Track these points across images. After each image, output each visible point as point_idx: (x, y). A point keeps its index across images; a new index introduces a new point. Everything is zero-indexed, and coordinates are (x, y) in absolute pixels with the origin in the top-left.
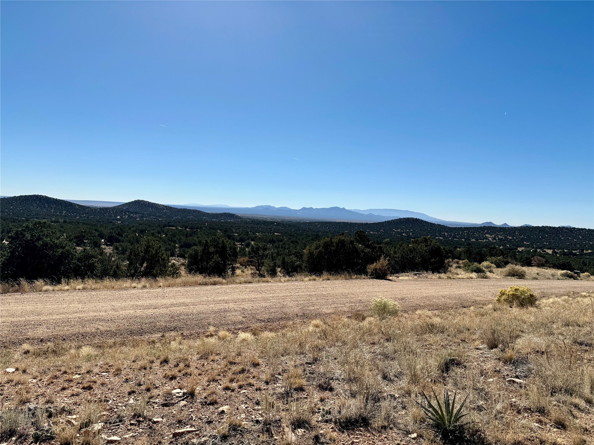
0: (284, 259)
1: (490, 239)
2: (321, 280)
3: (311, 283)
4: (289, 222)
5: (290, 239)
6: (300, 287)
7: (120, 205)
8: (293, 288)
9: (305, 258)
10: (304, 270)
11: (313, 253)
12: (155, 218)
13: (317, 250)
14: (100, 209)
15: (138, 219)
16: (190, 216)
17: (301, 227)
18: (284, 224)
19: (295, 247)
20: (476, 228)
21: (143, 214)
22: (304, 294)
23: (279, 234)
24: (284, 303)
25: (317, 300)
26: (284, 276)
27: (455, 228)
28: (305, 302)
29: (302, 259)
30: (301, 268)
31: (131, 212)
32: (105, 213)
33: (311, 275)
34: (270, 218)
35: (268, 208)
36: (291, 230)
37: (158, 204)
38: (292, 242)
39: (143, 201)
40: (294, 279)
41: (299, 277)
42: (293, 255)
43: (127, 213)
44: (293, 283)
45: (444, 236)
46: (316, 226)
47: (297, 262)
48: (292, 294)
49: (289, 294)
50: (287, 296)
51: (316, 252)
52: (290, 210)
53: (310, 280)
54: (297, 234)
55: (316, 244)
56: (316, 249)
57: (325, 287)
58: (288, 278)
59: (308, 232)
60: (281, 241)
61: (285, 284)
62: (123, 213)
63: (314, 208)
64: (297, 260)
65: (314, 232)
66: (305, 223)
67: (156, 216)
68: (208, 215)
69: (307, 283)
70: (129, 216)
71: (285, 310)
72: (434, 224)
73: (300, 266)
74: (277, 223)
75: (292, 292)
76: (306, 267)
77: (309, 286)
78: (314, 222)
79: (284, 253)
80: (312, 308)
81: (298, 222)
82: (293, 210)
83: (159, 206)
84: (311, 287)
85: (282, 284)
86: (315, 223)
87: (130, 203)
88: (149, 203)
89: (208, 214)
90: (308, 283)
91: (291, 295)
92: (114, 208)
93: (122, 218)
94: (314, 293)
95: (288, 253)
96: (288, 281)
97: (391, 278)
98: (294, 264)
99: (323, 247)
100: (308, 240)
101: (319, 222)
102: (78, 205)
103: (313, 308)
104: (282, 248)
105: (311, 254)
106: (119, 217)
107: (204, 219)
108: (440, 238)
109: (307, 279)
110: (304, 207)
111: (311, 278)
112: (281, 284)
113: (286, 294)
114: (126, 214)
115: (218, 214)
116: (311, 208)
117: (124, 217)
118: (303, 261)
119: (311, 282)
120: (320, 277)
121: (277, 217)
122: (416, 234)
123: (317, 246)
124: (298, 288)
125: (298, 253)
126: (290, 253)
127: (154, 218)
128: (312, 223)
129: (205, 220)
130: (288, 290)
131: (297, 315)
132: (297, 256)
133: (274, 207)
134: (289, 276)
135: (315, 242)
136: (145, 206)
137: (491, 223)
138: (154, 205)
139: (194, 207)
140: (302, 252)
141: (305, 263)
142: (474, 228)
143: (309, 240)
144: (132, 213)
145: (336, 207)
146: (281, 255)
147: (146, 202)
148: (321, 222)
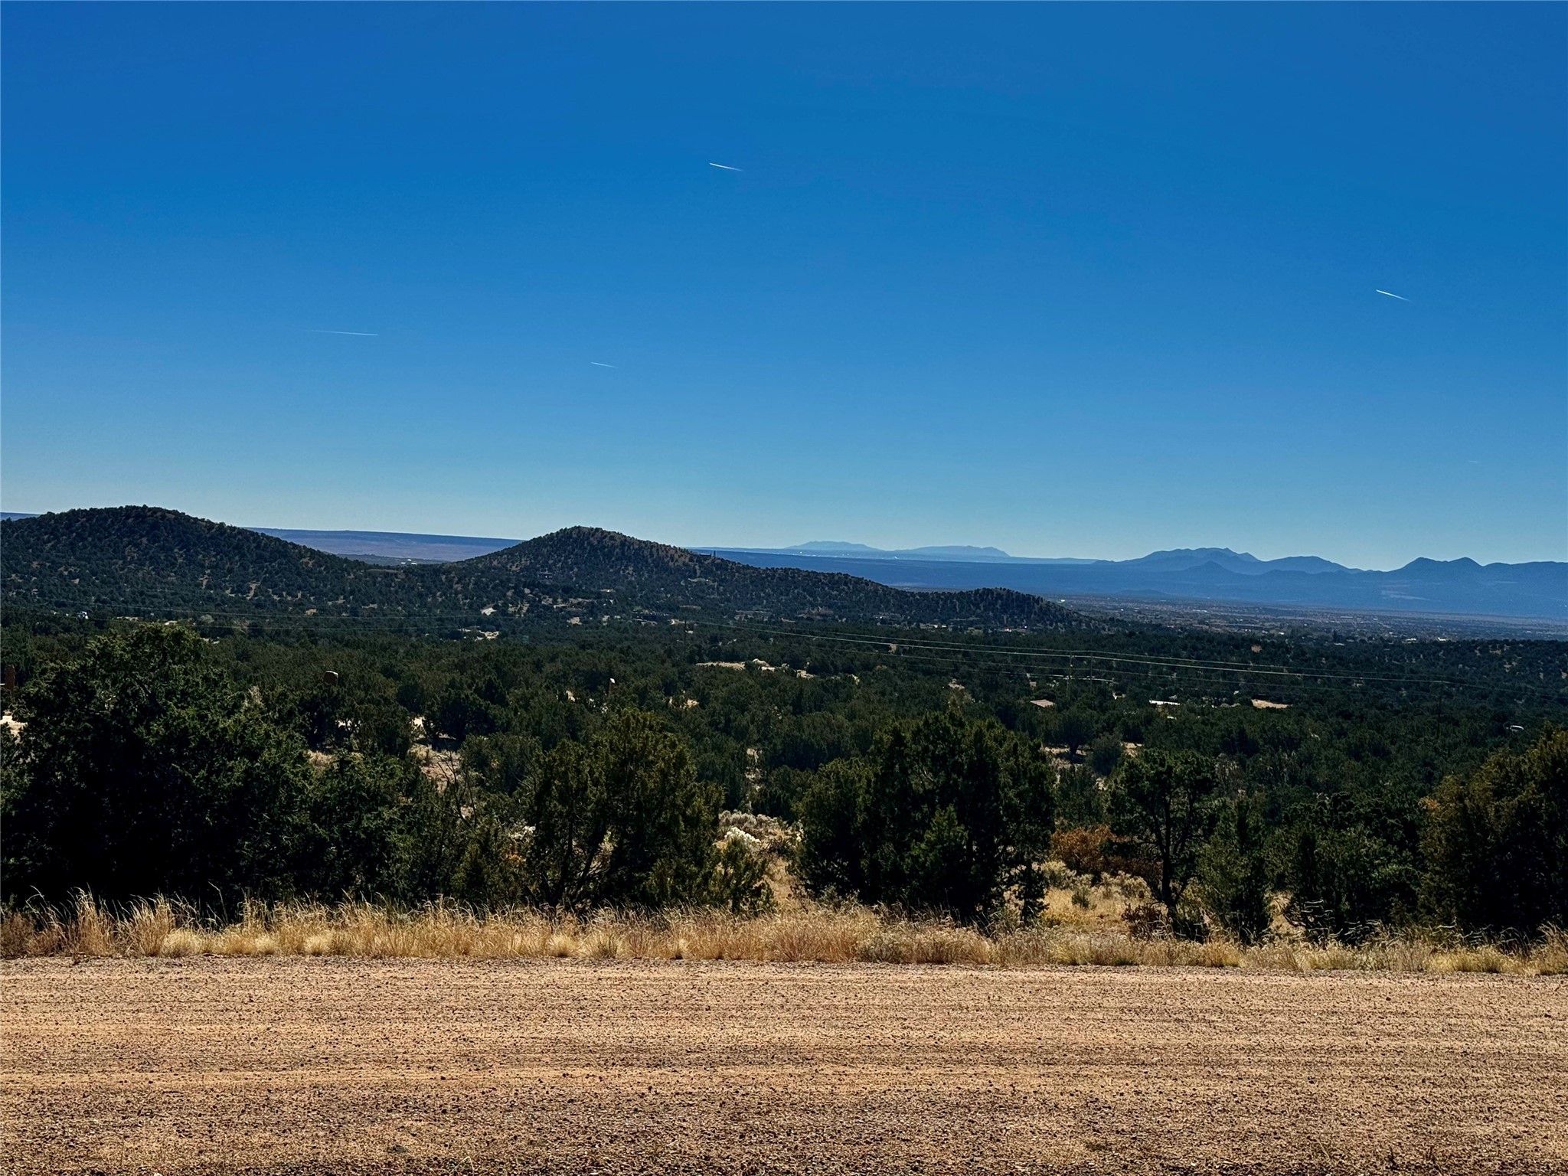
0: (1308, 843)
2: (1532, 971)
3: (1470, 985)
4: (1337, 638)
5: (1341, 733)
6: (1405, 1007)
7: (497, 554)
8: (1364, 1006)
9: (1434, 841)
10: (1430, 911)
11: (1480, 814)
12: (653, 618)
13: (1504, 802)
14: (409, 570)
15: (576, 621)
16: (813, 606)
17: (1402, 669)
18: (1304, 653)
19: (1373, 781)
21: (599, 596)
22: (1431, 1046)
23: (1278, 706)
24: (1313, 1088)
25: (1512, 1083)
26: (1312, 939)
28: (1437, 1092)
29: (1414, 850)
30: (1409, 898)
31: (545, 586)
32: (429, 588)
33: (1470, 943)
34: (1224, 617)
35: (1215, 561)
36: (1347, 682)
37: (666, 548)
38: (1355, 753)
39: (599, 534)
40: (1370, 957)
41: (1396, 949)
42: (1361, 826)
43: (527, 591)
44: (1362, 982)
46: (1496, 663)
47: (1383, 865)
48: (1362, 1042)
49: (1341, 1043)
50: (1330, 1050)
51: (1499, 813)
52: (1340, 574)
53: (1464, 969)
54: (1383, 707)
55: (1501, 766)
56: (1498, 794)
57: (1554, 1014)
58: (1333, 948)
59: (1449, 695)
60: (1292, 744)
61: (1321, 982)
62: (509, 593)
63: (1483, 563)
64: (1386, 854)
65: (1484, 697)
66: (1427, 649)
67: (658, 608)
68: (902, 598)
69: (1445, 985)
70: (534, 605)
71: (1321, 1130)
73: (1401, 888)
74: (1264, 645)
75: (1357, 1028)
76: (1439, 893)
77: (1458, 1004)
78: (1481, 643)
79: (1307, 809)
80: (1483, 1130)
81: (1385, 643)
83: (672, 558)
84: (1469, 1009)
85: (1303, 983)
87: (538, 541)
88: (626, 542)
89: (901, 595)
90: (1455, 986)
91: (1357, 1049)
92: (465, 570)
93: (504, 613)
94: (1488, 1043)
95: (1334, 812)
96: (1336, 965)
98: (1367, 873)
99: (1543, 786)
100: (1448, 740)
101: (1513, 644)
102: (313, 554)
103: (1489, 1130)
104: (1293, 780)
105: (1470, 822)
106: (488, 611)
107: (883, 621)
109: (1444, 961)
110: (1421, 561)
111: (1471, 958)
112: (1296, 982)
114: (523, 596)
115: (949, 596)
117: (511, 610)
118: (1419, 861)
119: (1474, 983)
120: (1526, 955)
121: (1268, 611)
123: (1507, 777)
124: (1393, 1007)
125: (1391, 815)
126: (1345, 810)
127: (646, 617)
128: (1470, 646)
129: (886, 627)
130: (1335, 1019)
131: (1391, 1159)
132: (1382, 831)
133: (1247, 560)
134: (1348, 941)
135: (1492, 758)
136: (608, 556)
138: (646, 553)
139: (830, 561)
140: (1411, 811)
141: (1436, 873)
143: (1456, 745)
144: (550, 591)
146: (1289, 822)
147: (612, 536)
148: (1528, 644)
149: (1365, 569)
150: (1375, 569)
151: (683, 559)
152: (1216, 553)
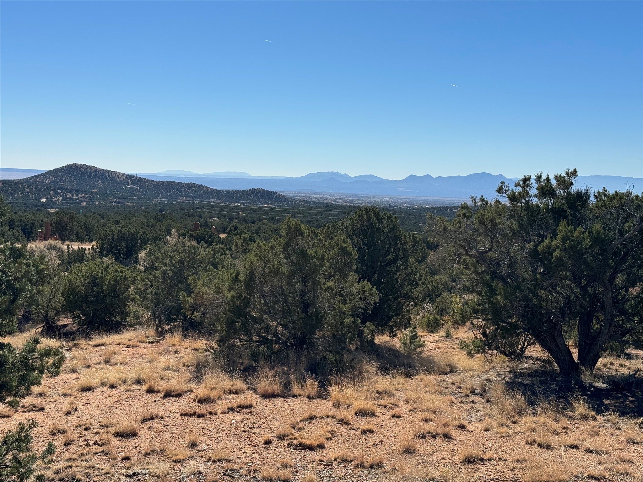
7: (38, 176)
12: (119, 202)
14: (4, 183)
15: (84, 204)
31: (67, 189)
32: (15, 191)
35: (333, 177)
37: (115, 173)
39: (84, 167)
52: (381, 181)
62: (52, 192)
63: (434, 177)
67: (119, 198)
70: (64, 198)
82: (388, 181)
88: (97, 170)
93: (51, 201)
106: (44, 200)
110: (412, 176)
114: (58, 193)
115: (238, 192)
116: (428, 177)
117: (54, 199)
133: (345, 176)
136: (90, 176)
138: (107, 175)
147: (91, 168)
149: (390, 180)
150: (394, 179)
151: (123, 177)
152: (334, 173)
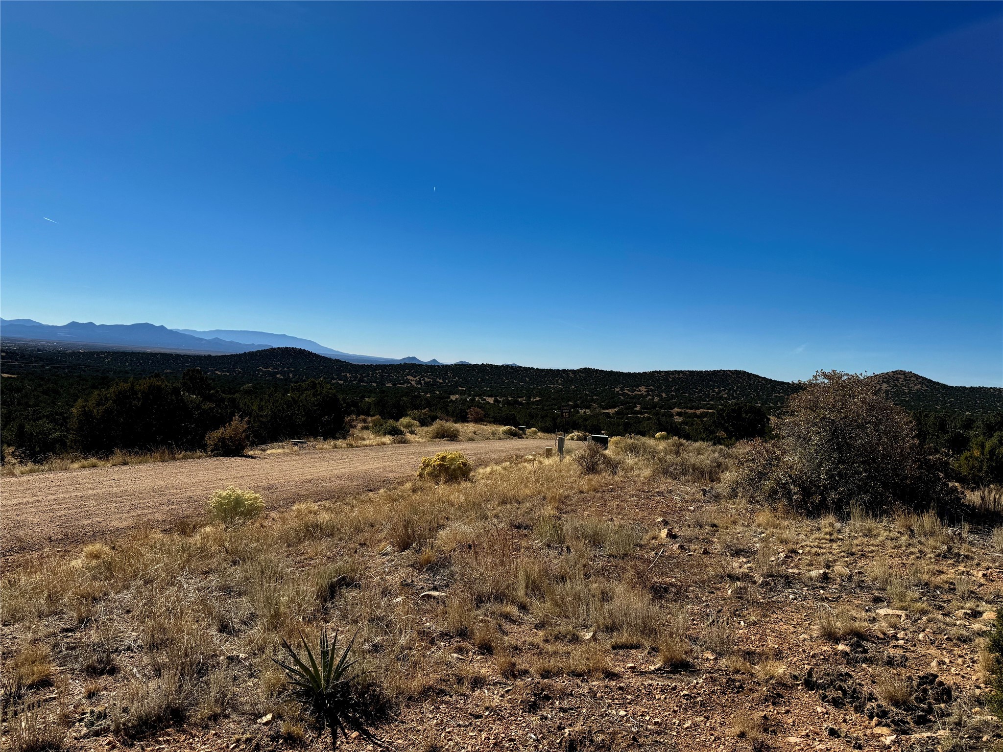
0: (21, 427)
1: (413, 383)
2: (109, 465)
3: (85, 472)
4: (39, 350)
5: (40, 386)
6: (59, 483)
8: (42, 485)
9: (73, 423)
10: (72, 448)
11: (91, 412)
13: (100, 408)
17: (66, 362)
18: (25, 356)
19: (54, 403)
20: (393, 366)
22: (68, 496)
23: (13, 376)
24: (18, 518)
25: (98, 504)
26: (21, 462)
27: (363, 366)
28: (70, 512)
29: (66, 426)
30: (64, 444)
33: (86, 458)
36: (43, 367)
38: (45, 393)
40: (46, 467)
41: (57, 463)
42: (44, 420)
44: (42, 476)
45: (345, 379)
46: (102, 359)
47: (54, 433)
48: (40, 498)
49: (31, 500)
50: (27, 503)
51: (98, 411)
52: (39, 326)
53: (83, 467)
54: (58, 376)
55: (99, 395)
56: (98, 404)
57: (116, 479)
58: (30, 465)
59: (84, 371)
60: (19, 390)
61: (25, 478)
63: (97, 324)
64: (55, 429)
65: (98, 371)
66: (76, 355)
69: (76, 474)
72: (330, 359)
73: (61, 441)
74: (7, 353)
75: (39, 493)
76: (75, 441)
77: (80, 480)
78: (97, 352)
79: (23, 415)
80: (86, 523)
81: (59, 352)
82: (48, 327)
84: (84, 481)
85: (16, 479)
86: (98, 354)
90: (79, 473)
91: (38, 501)
94: (90, 492)
95: (33, 415)
96: (31, 472)
97: (251, 453)
98: (47, 437)
99: (114, 401)
100: (84, 387)
101: (109, 353)
103: (89, 522)
104: (19, 404)
105: (86, 415)
108: (340, 382)
109: (76, 465)
110: (74, 322)
111: (86, 463)
112: (13, 480)
113: (24, 500)
116: (91, 324)
118: (68, 430)
119: (86, 472)
120: (107, 460)
122: (299, 375)
123: (101, 399)
124: (54, 484)
125: (57, 414)
126: (38, 414)
128: (92, 353)
130: (29, 491)
131: (50, 538)
132: (54, 421)
134: (35, 462)
135: (96, 393)
137: (414, 358)
140: (66, 413)
141: (73, 434)
142: (390, 366)
143: (87, 388)
145: (147, 323)
146: (14, 420)
148: (114, 353)
149: (51, 325)
150: (55, 325)
